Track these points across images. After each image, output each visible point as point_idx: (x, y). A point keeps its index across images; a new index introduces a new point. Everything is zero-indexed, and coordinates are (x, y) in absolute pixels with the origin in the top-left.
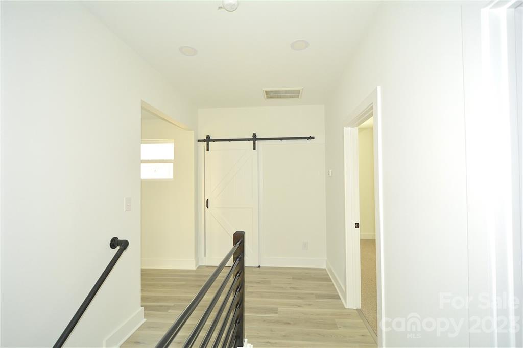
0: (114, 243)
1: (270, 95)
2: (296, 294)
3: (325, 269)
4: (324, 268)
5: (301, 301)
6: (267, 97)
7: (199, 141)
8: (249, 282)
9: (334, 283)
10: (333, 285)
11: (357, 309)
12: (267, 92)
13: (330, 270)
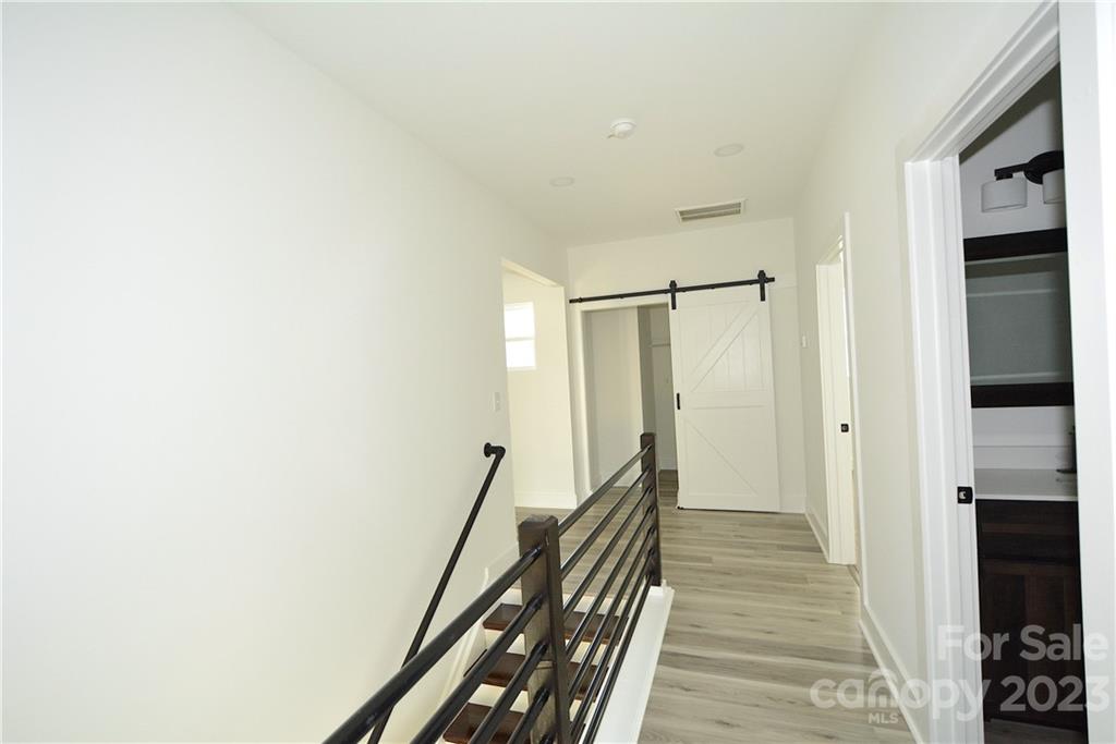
0: (489, 450)
1: (687, 216)
2: (742, 543)
3: (804, 515)
4: (801, 512)
5: (752, 551)
6: (684, 219)
7: (571, 301)
8: (666, 527)
9: (816, 533)
10: (813, 536)
11: (848, 566)
12: (682, 213)
13: (812, 516)
